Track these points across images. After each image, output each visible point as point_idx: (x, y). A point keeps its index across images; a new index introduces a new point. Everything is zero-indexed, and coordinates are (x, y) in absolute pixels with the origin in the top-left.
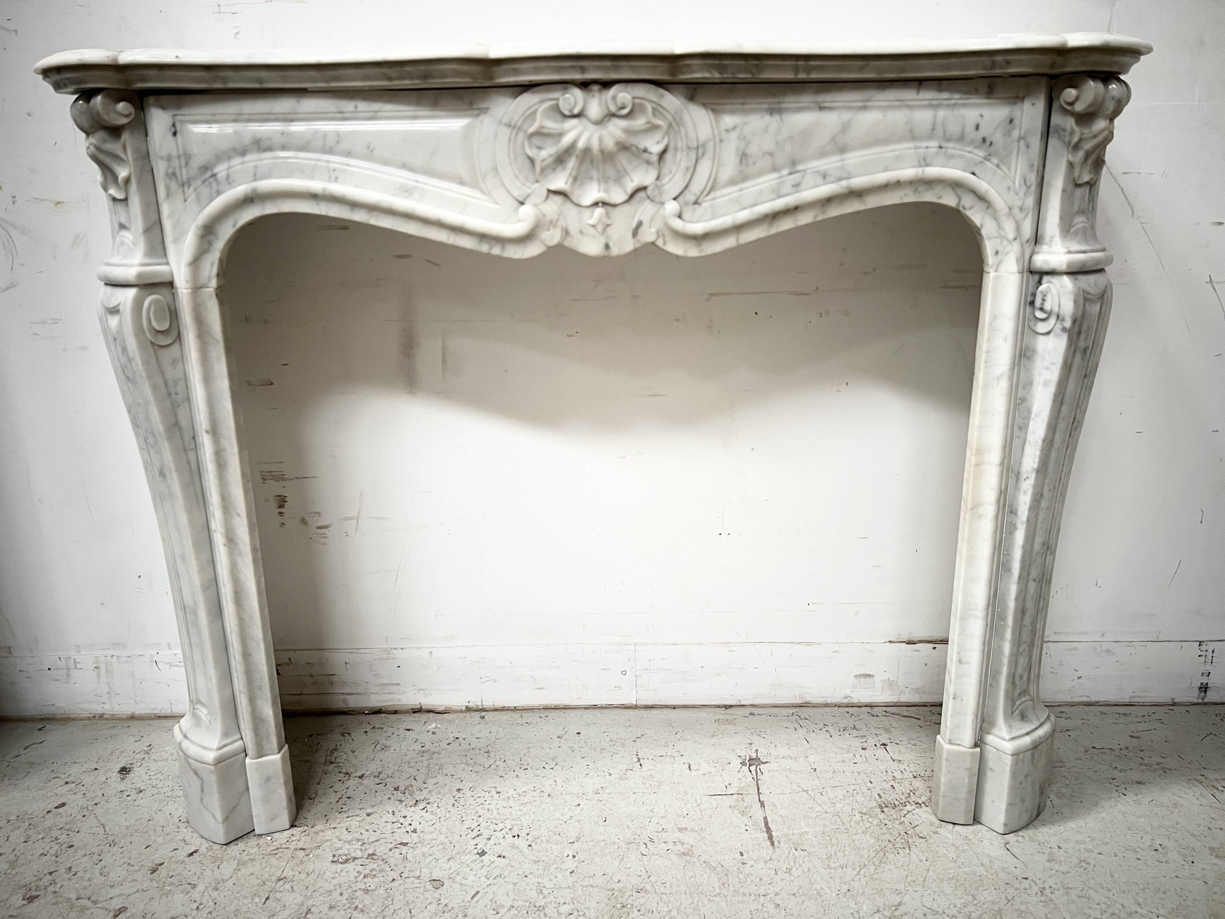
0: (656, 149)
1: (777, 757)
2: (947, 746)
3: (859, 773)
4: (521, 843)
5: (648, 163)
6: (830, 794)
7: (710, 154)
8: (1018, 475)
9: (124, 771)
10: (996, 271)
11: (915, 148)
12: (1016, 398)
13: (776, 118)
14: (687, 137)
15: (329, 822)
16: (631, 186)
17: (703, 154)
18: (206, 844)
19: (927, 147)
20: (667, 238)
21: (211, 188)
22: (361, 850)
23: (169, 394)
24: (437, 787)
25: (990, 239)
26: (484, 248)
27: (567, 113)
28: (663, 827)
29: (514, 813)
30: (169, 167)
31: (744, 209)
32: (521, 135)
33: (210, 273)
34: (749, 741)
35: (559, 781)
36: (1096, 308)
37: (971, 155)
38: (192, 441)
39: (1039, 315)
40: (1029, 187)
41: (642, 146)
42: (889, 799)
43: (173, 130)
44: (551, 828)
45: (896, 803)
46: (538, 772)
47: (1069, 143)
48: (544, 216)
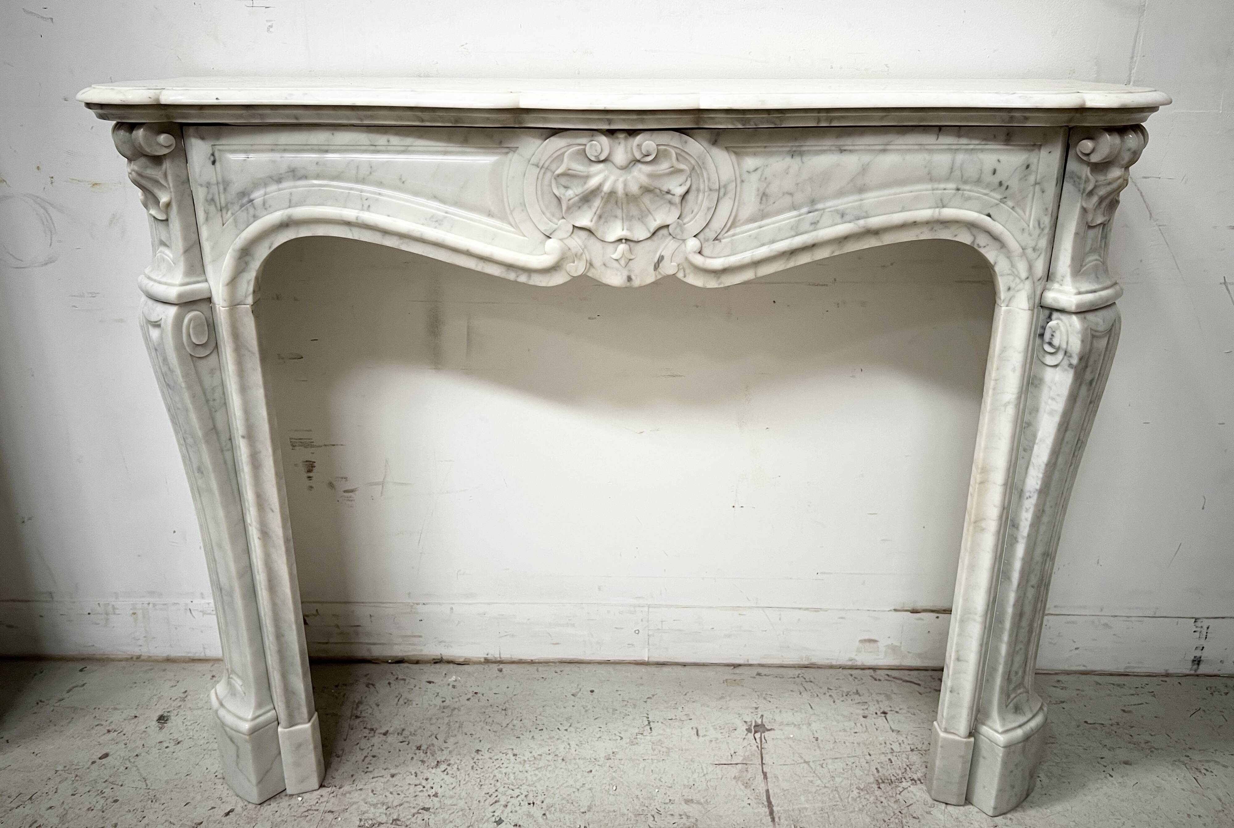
0: (679, 191)
1: (781, 724)
2: (942, 735)
3: (859, 744)
4: (536, 812)
5: (670, 203)
6: (830, 767)
7: (731, 194)
8: (1021, 493)
9: (162, 719)
10: (1007, 306)
11: (933, 190)
12: (1022, 421)
13: (797, 160)
14: (709, 179)
15: (356, 783)
16: (654, 225)
17: (725, 194)
18: (241, 804)
19: (945, 189)
20: (687, 271)
21: (248, 213)
22: (386, 814)
23: (207, 401)
24: (457, 748)
25: (1001, 275)
26: (512, 276)
27: (593, 159)
28: (670, 798)
29: (529, 778)
30: (208, 193)
31: (763, 245)
32: (549, 175)
33: (247, 290)
34: (755, 705)
35: (573, 744)
36: (1103, 342)
37: (986, 197)
38: (229, 442)
39: (1048, 348)
40: (1043, 230)
41: (665, 188)
42: (886, 774)
43: (212, 159)
44: (564, 796)
45: (893, 778)
46: (553, 734)
47: (1084, 190)
48: (569, 249)
